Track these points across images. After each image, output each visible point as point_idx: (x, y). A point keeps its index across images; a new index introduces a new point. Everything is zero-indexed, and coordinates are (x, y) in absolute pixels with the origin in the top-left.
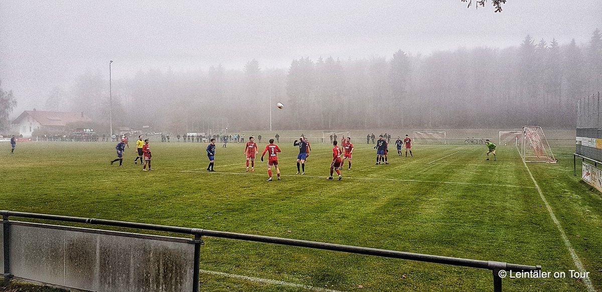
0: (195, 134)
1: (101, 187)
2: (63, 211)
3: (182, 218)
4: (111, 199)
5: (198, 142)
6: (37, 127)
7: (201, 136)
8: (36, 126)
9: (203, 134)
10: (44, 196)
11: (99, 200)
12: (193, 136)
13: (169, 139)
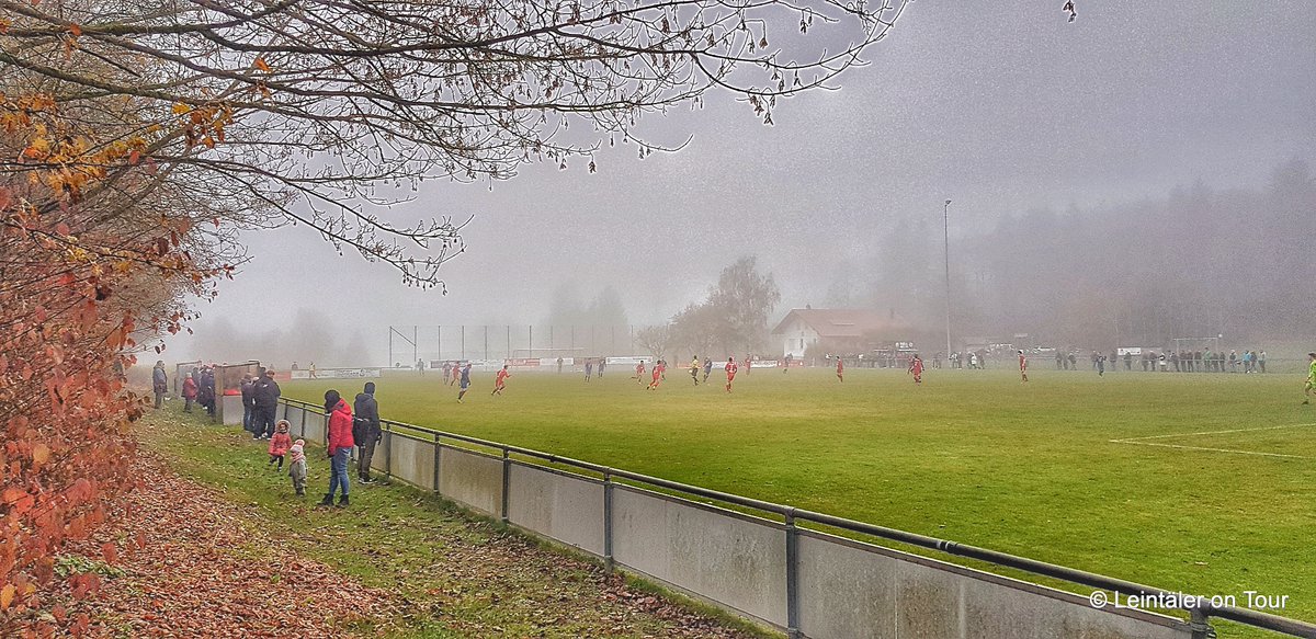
0: (1136, 351)
1: (939, 468)
2: (874, 511)
3: (1128, 555)
4: (963, 496)
5: (1145, 370)
6: (812, 341)
7: (1154, 357)
8: (811, 337)
9: (1158, 351)
10: (837, 478)
11: (940, 496)
12: (1128, 356)
13: (1074, 362)
